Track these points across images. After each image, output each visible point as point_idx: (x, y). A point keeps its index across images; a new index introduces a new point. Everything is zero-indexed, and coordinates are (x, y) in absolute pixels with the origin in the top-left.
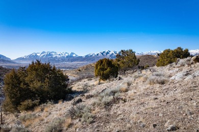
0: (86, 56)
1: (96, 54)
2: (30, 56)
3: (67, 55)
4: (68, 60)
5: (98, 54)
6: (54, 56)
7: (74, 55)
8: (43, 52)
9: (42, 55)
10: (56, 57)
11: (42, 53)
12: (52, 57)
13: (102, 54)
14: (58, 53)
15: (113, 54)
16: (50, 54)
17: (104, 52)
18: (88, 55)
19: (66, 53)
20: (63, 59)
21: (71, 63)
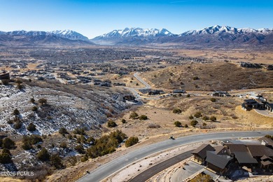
0: (183, 34)
1: (198, 31)
2: (110, 34)
3: (156, 32)
4: (158, 41)
5: (201, 32)
6: (140, 35)
7: (166, 33)
8: (127, 29)
9: (125, 33)
10: (142, 36)
11: (124, 31)
12: (137, 36)
13: (207, 31)
14: (145, 30)
15: (224, 31)
16: (134, 32)
17: (210, 28)
18: (186, 33)
19: (156, 29)
20: (151, 39)
21: (161, 45)
